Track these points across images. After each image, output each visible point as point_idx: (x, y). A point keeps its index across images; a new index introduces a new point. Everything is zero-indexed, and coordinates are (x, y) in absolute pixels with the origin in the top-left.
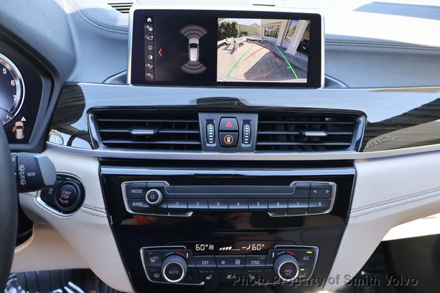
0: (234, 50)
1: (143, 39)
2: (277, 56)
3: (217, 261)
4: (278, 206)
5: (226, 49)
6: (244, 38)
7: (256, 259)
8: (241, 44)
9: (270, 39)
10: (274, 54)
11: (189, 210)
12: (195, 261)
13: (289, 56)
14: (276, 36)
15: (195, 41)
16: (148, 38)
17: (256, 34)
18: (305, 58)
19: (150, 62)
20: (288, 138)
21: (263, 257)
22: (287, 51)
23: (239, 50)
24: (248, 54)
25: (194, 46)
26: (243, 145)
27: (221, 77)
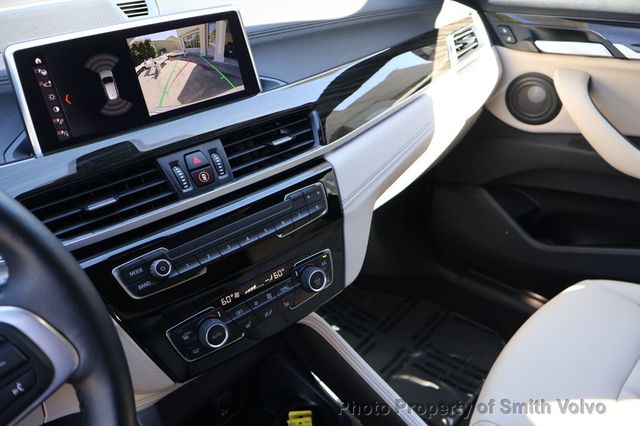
0: (157, 73)
1: (40, 89)
2: (207, 68)
3: (250, 305)
4: (284, 224)
5: (147, 74)
6: (164, 57)
7: (284, 285)
8: (163, 64)
9: (193, 50)
10: (203, 66)
11: (202, 267)
12: (230, 316)
13: (218, 64)
14: (198, 45)
15: (106, 74)
16: (45, 85)
17: (176, 48)
18: (235, 63)
19: (57, 115)
20: (252, 156)
21: (289, 280)
22: (215, 60)
23: (163, 72)
24: (174, 75)
25: (108, 80)
26: (221, 178)
27: (153, 111)
